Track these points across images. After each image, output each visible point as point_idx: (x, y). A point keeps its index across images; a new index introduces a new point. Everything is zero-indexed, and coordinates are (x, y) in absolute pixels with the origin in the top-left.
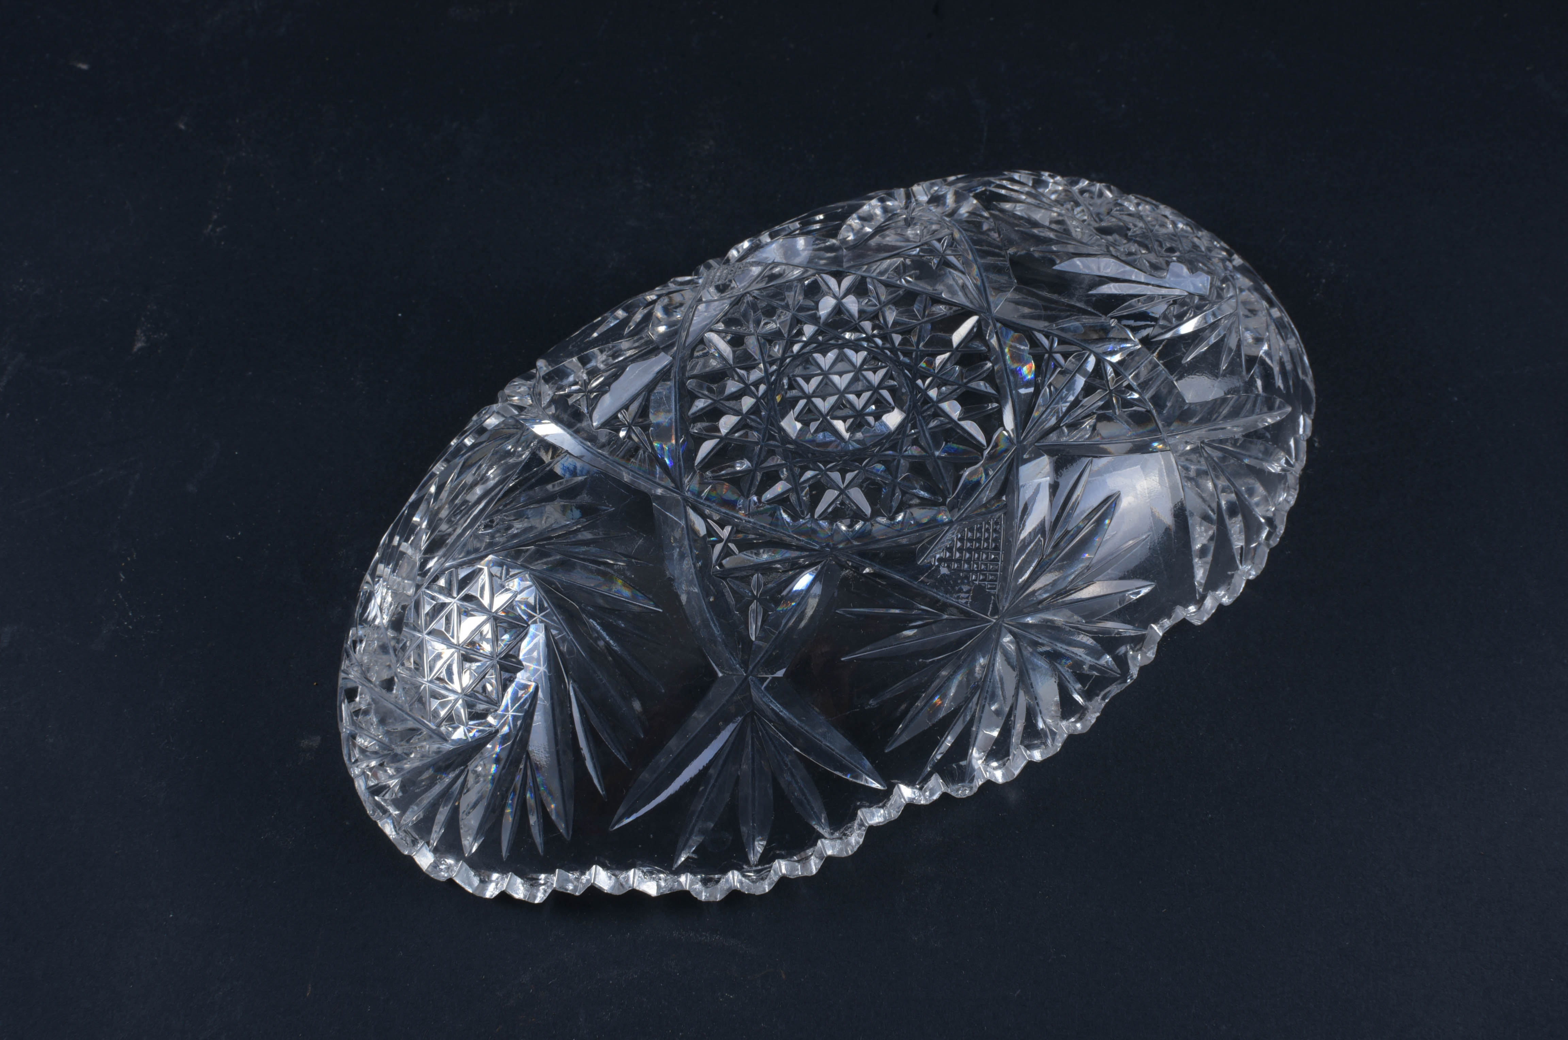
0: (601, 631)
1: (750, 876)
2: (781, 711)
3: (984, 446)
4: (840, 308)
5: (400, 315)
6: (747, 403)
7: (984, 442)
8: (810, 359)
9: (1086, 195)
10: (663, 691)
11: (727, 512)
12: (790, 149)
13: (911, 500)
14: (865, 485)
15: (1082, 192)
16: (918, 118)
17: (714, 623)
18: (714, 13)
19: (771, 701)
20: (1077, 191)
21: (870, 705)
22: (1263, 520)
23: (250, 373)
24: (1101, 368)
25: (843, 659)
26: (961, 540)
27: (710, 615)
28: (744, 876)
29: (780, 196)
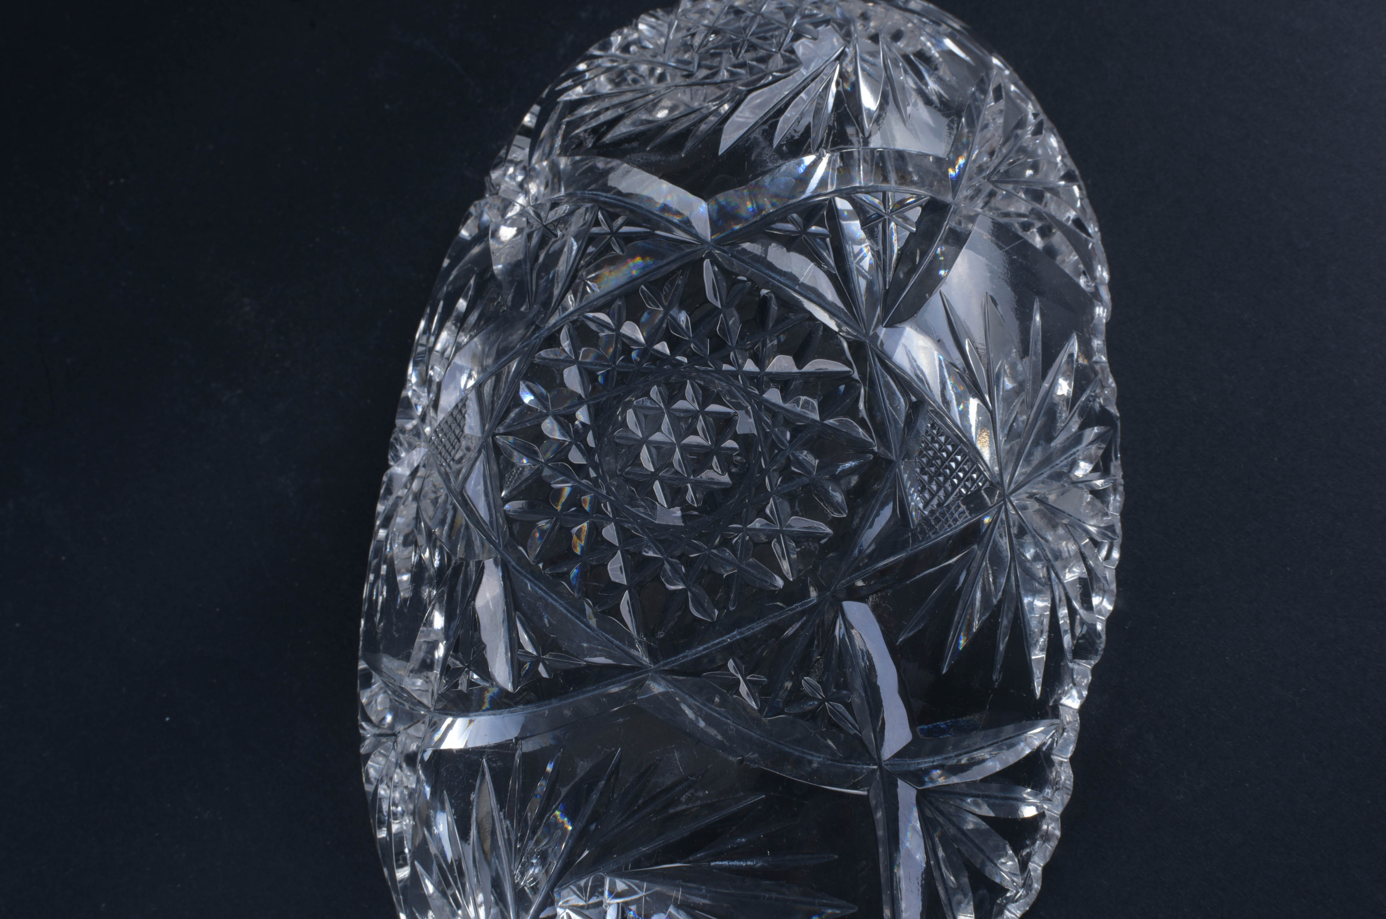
0: (731, 863)
1: (1021, 896)
2: (933, 762)
3: (850, 372)
4: (586, 369)
5: (167, 719)
6: (610, 533)
7: (846, 369)
8: (617, 441)
9: (633, 48)
10: (836, 857)
11: (705, 646)
12: (317, 240)
13: (850, 483)
14: (797, 509)
15: (625, 48)
16: (387, 107)
17: (809, 754)
18: (111, 183)
19: (918, 763)
20: (618, 53)
21: (996, 680)
22: (1062, 183)
23: (104, 905)
24: (860, 204)
25: (944, 672)
26: (923, 472)
27: (798, 751)
28: (1017, 901)
29: (357, 290)
